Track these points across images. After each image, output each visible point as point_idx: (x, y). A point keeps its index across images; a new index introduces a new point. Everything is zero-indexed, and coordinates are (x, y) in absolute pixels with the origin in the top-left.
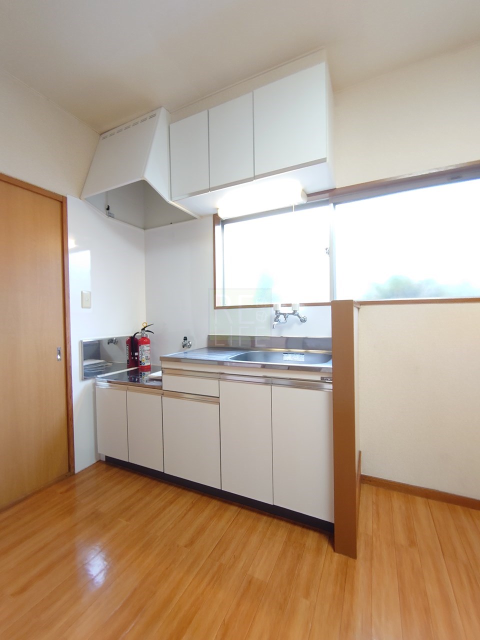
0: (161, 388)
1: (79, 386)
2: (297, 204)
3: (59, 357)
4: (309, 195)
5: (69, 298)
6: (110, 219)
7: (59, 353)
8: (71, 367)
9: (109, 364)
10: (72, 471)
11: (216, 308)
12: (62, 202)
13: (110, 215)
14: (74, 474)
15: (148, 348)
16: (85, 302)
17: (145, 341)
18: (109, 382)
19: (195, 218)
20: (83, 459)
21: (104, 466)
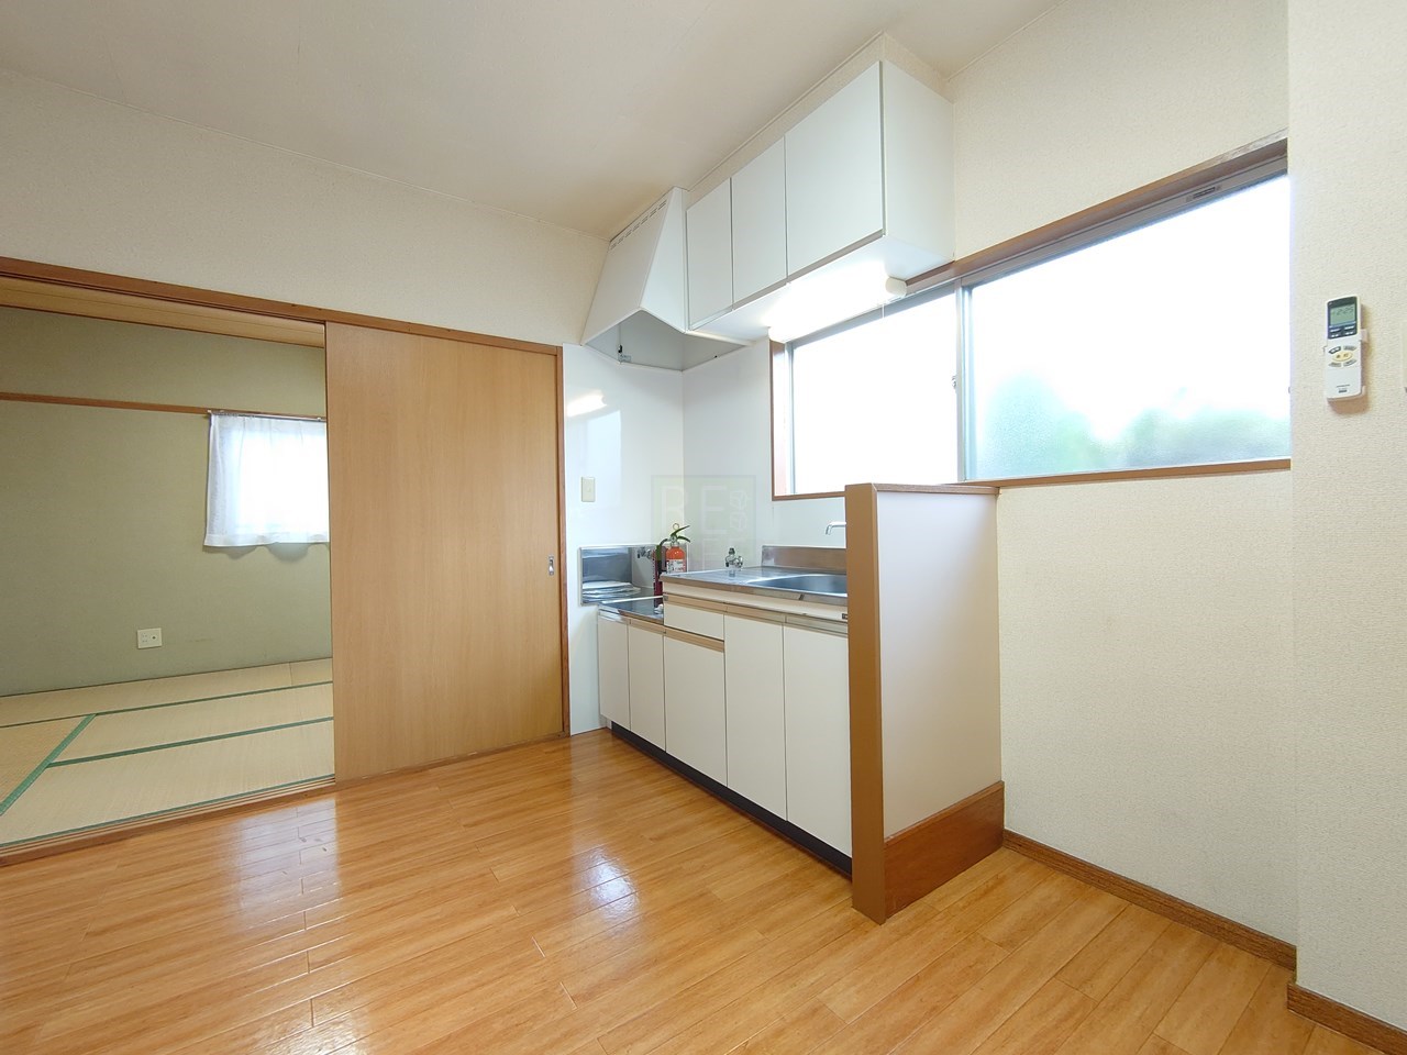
0: (661, 622)
1: (577, 614)
2: (888, 303)
3: (551, 568)
4: (909, 282)
5: (564, 487)
6: (625, 366)
7: (552, 564)
8: (566, 585)
9: (635, 588)
10: (567, 732)
11: (775, 498)
12: (556, 354)
13: (624, 360)
14: (569, 736)
15: (681, 566)
16: (588, 494)
17: (679, 553)
18: (621, 613)
19: (743, 346)
20: (582, 720)
21: (609, 735)
